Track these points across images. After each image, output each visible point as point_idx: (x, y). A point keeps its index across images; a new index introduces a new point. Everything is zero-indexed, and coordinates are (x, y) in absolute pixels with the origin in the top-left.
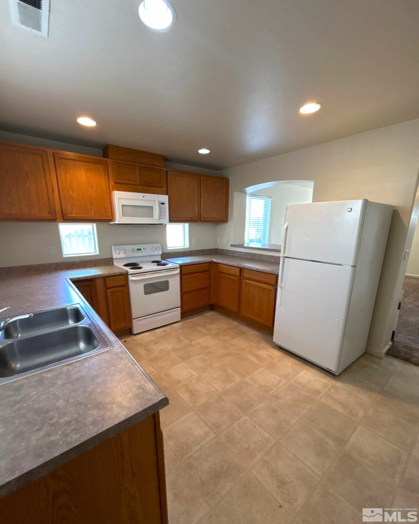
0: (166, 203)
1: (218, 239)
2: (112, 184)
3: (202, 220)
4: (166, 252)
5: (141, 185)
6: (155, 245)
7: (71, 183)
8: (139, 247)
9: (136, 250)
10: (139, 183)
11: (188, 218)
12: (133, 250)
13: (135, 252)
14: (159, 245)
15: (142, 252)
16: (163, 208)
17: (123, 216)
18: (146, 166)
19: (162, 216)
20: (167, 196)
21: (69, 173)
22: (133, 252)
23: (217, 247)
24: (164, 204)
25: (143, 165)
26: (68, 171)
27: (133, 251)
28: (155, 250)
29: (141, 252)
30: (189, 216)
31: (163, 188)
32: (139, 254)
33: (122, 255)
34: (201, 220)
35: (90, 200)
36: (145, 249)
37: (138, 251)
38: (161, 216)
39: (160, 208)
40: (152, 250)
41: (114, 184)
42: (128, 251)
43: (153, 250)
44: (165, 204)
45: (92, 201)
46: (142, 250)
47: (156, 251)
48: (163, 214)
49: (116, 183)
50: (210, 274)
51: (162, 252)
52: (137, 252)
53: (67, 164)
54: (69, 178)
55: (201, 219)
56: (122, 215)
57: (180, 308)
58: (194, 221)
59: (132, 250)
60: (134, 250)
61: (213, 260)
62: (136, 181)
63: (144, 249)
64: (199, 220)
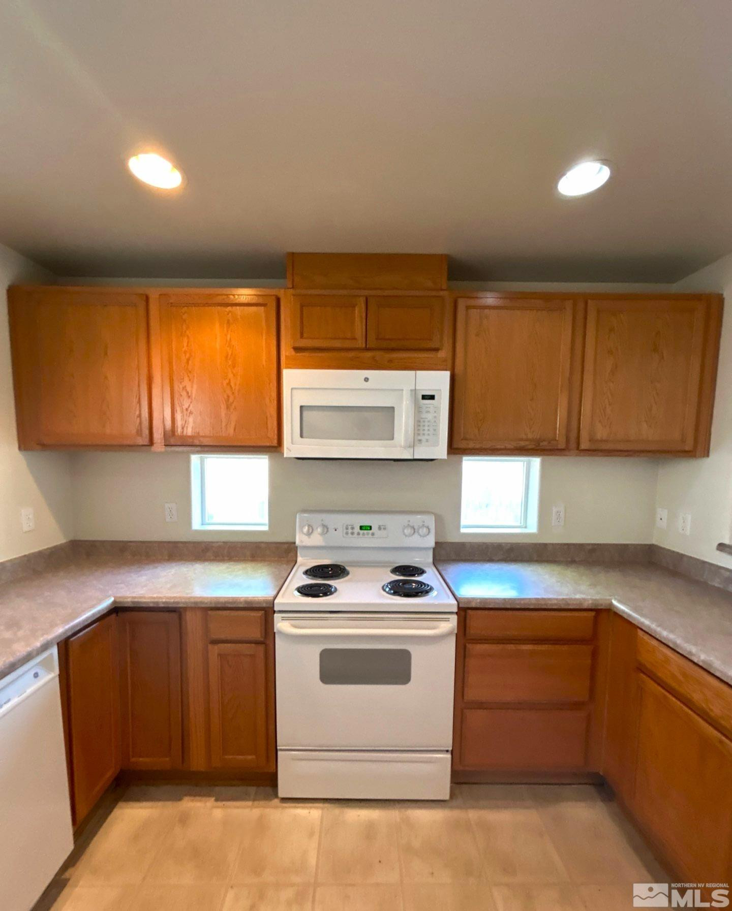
0: (440, 395)
1: (663, 513)
2: (287, 354)
3: (583, 447)
4: (452, 538)
5: (367, 349)
6: (417, 519)
7: (188, 360)
8: (365, 520)
9: (357, 529)
10: (361, 343)
11: (527, 440)
12: (350, 527)
13: (352, 533)
14: (430, 521)
15: (373, 534)
16: (428, 412)
17: (302, 436)
18: (386, 293)
19: (424, 434)
20: (446, 375)
21: (188, 336)
22: (347, 533)
23: (654, 542)
24: (432, 397)
25: (379, 293)
26: (185, 332)
27: (350, 531)
28: (414, 532)
29: (370, 536)
30: (530, 436)
31: (440, 351)
32: (365, 540)
33: (317, 539)
34: (578, 448)
35: (228, 397)
36: (385, 529)
37: (362, 532)
38: (419, 434)
39: (418, 410)
40: (404, 534)
41: (293, 353)
42: (336, 530)
43: (405, 531)
44: (436, 397)
45: (231, 400)
46: (375, 529)
47: (416, 536)
48: (426, 428)
49: (297, 349)
50: (594, 654)
51: (436, 539)
52: (359, 534)
53: (184, 317)
54: (185, 348)
55: (578, 444)
56: (299, 436)
57: (449, 756)
58: (551, 450)
59: (347, 529)
60: (353, 528)
61: (615, 603)
62: (355, 339)
63: (380, 528)
64: (573, 444)
